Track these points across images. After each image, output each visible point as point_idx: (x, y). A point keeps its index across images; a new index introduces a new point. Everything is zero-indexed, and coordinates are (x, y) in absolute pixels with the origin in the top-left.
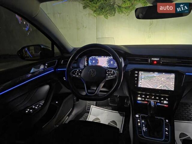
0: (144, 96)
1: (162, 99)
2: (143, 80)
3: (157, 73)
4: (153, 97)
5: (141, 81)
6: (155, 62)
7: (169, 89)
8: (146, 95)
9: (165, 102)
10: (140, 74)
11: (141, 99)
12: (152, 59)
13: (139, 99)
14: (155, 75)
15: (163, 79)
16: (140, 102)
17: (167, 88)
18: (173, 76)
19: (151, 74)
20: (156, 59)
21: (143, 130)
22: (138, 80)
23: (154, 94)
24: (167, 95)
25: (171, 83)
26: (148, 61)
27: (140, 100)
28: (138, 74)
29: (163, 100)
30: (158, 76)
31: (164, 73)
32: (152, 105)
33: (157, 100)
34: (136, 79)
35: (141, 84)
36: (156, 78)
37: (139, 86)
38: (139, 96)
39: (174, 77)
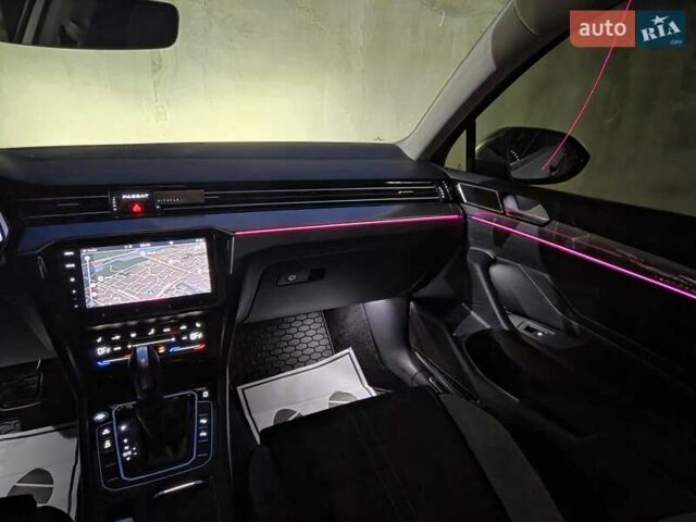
0: (118, 337)
1: (184, 327)
2: (100, 278)
3: (149, 244)
4: (152, 332)
5: (93, 285)
6: (137, 208)
7: (197, 292)
8: (125, 332)
9: (194, 336)
10: (87, 258)
11: (108, 350)
12: (124, 197)
13: (101, 351)
14: (143, 254)
15: (171, 261)
16: (106, 362)
17: (189, 288)
18: (200, 245)
19: (129, 252)
20: (138, 196)
21: (124, 459)
22: (80, 284)
23: (152, 320)
24: (196, 313)
25: (200, 271)
26: (110, 208)
27: (106, 357)
28: (77, 260)
29: (187, 332)
30: (154, 256)
31: (171, 243)
32: (143, 361)
33: (168, 336)
34: (72, 280)
35: (94, 294)
36: (147, 262)
37: (91, 305)
38: (99, 340)
39: (205, 251)
